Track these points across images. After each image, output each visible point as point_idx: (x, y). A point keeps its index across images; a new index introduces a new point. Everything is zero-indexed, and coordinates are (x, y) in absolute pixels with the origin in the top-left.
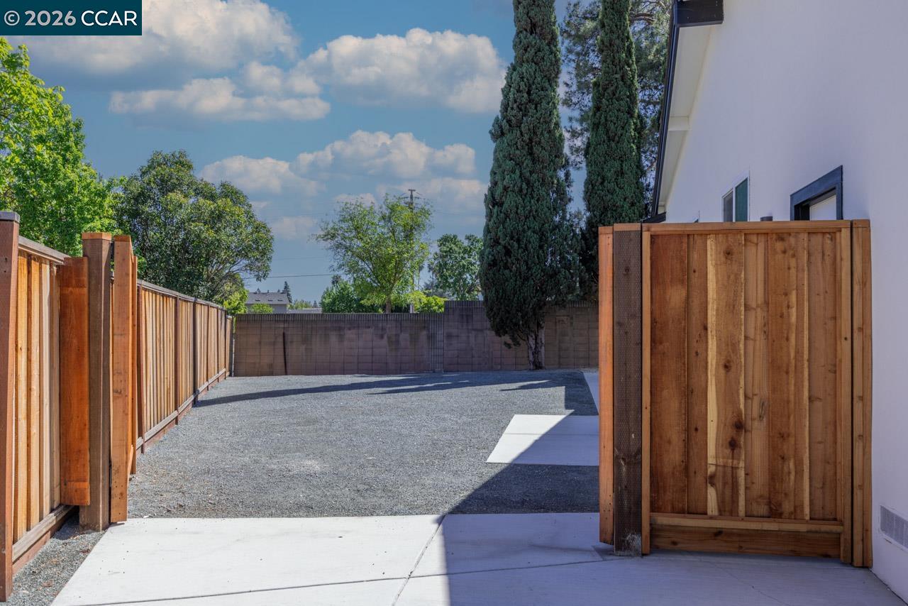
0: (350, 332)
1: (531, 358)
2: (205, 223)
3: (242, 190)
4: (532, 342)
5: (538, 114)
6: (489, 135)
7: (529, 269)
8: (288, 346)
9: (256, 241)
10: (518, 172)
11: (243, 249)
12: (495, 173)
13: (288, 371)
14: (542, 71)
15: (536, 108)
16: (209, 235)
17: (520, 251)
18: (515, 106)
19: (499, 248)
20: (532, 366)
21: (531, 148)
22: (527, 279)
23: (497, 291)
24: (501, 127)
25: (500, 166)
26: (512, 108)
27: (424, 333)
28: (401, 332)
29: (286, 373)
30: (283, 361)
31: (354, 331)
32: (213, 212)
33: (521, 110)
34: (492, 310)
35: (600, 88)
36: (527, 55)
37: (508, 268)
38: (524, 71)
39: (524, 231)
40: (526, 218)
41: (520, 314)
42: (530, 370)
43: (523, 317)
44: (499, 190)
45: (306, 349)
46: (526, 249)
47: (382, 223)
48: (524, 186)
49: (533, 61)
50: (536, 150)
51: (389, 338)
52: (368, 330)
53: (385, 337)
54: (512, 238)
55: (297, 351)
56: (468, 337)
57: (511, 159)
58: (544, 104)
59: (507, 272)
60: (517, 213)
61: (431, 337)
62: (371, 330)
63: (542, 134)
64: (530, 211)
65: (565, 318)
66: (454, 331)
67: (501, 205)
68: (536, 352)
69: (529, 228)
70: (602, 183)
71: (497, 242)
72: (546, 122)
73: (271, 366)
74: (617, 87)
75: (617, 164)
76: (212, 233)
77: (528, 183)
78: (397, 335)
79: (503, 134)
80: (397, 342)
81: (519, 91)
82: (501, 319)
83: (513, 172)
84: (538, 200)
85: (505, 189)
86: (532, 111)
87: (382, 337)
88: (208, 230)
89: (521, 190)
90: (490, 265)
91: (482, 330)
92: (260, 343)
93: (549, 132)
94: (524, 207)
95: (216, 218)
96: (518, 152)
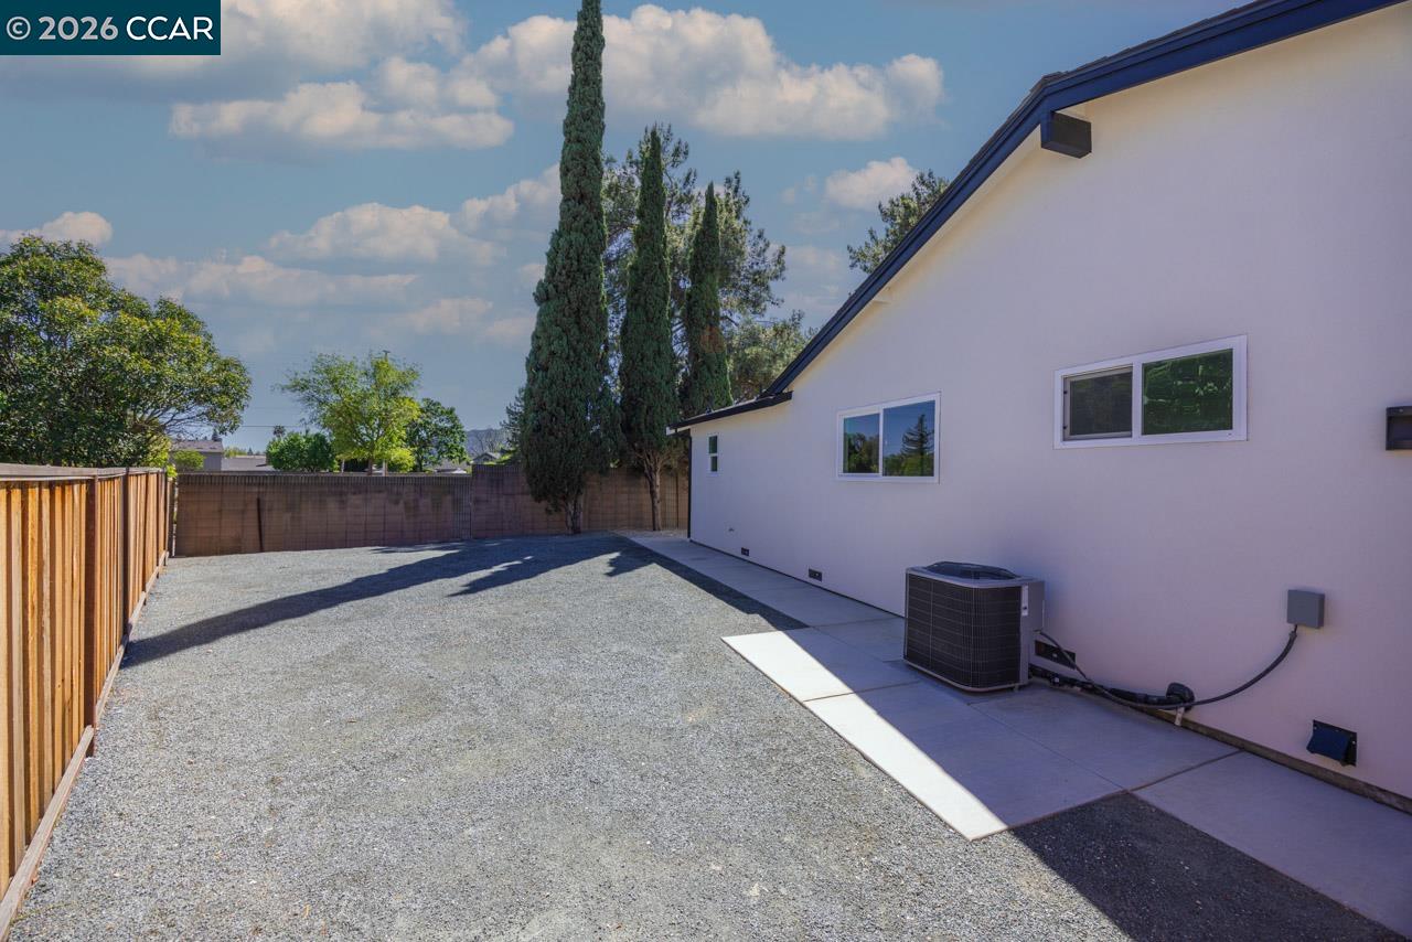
0: (354, 497)
1: (570, 523)
2: (132, 350)
3: (196, 313)
4: (571, 507)
5: (587, 285)
6: (533, 298)
7: (576, 436)
8: (265, 515)
9: (224, 383)
10: (565, 338)
11: (202, 392)
12: (537, 337)
13: (266, 546)
14: (590, 243)
15: (585, 278)
16: (140, 366)
17: (567, 418)
18: (564, 272)
19: (545, 413)
20: (570, 532)
21: (578, 317)
22: (573, 446)
23: (541, 458)
24: (547, 291)
25: (545, 331)
26: (560, 274)
27: (449, 498)
28: (421, 495)
29: (262, 550)
30: (257, 533)
31: (361, 496)
32: (145, 336)
33: (569, 277)
34: (534, 476)
35: (639, 272)
36: (576, 223)
37: (553, 434)
38: (573, 239)
39: (571, 399)
40: (574, 385)
41: (566, 482)
42: (568, 535)
43: (568, 484)
44: (543, 356)
45: (293, 518)
46: (573, 417)
47: (364, 379)
48: (572, 353)
49: (582, 231)
50: (585, 320)
51: (405, 503)
52: (377, 495)
53: (402, 502)
54: (558, 405)
55: (277, 520)
56: (498, 502)
57: (557, 325)
58: (593, 275)
59: (552, 437)
60: (564, 380)
61: (457, 503)
62: (384, 495)
63: (590, 304)
64: (577, 380)
65: (595, 484)
66: (484, 496)
67: (546, 370)
68: (575, 517)
69: (576, 396)
70: (642, 360)
71: (542, 407)
72: (594, 293)
73: (238, 539)
74: (656, 273)
75: (655, 344)
76: (147, 364)
77: (575, 351)
78: (416, 500)
79: (548, 299)
80: (416, 507)
81: (568, 258)
82: (545, 487)
83: (560, 338)
84: (584, 370)
85: (553, 353)
86: (580, 280)
87: (397, 502)
88: (138, 359)
89: (567, 358)
90: (534, 430)
91: (513, 495)
92: (220, 511)
93: (597, 303)
94: (571, 375)
95: (154, 345)
96: (565, 319)
